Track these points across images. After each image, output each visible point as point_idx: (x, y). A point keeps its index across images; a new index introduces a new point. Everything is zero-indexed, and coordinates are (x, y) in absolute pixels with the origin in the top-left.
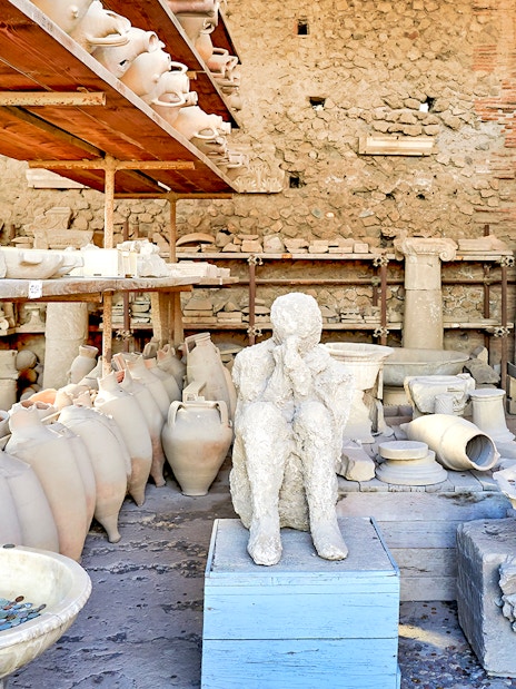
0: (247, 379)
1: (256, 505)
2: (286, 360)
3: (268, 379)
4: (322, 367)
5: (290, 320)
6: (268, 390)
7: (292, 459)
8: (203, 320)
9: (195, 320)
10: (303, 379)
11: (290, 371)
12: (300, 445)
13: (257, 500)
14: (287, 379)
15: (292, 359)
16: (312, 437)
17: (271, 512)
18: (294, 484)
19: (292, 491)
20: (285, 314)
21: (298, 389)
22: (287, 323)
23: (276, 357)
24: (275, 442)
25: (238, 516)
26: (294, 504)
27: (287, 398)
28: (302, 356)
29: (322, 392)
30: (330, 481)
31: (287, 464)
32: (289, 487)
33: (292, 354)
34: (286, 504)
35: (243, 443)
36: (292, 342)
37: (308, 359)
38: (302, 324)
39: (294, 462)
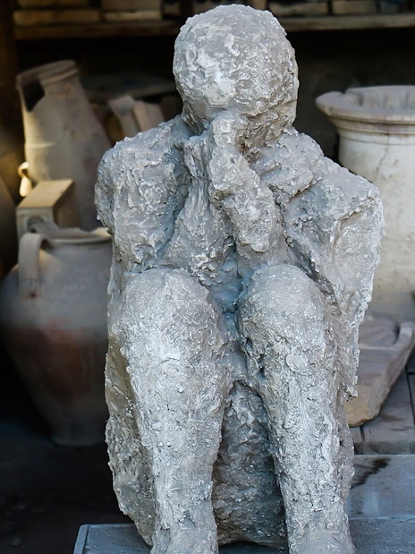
0: (127, 215)
1: (162, 500)
2: (212, 170)
3: (176, 213)
4: (304, 181)
5: (219, 75)
6: (177, 242)
7: (240, 395)
8: (68, 16)
9: (47, 17)
10: (254, 213)
11: (224, 196)
12: (253, 363)
13: (164, 489)
14: (217, 215)
15: (227, 168)
16: (279, 347)
17: (195, 516)
18: (246, 449)
19: (244, 465)
20: (204, 60)
21: (244, 236)
22: (211, 82)
23: (190, 162)
24: (196, 359)
25: (127, 519)
26: (250, 493)
27: (219, 258)
28: (252, 159)
29: (304, 241)
30: (327, 442)
31: (226, 407)
32: (236, 456)
33: (227, 155)
34: (234, 493)
35: (124, 363)
36: (225, 128)
37: (269, 164)
38: (248, 84)
39: (245, 402)
